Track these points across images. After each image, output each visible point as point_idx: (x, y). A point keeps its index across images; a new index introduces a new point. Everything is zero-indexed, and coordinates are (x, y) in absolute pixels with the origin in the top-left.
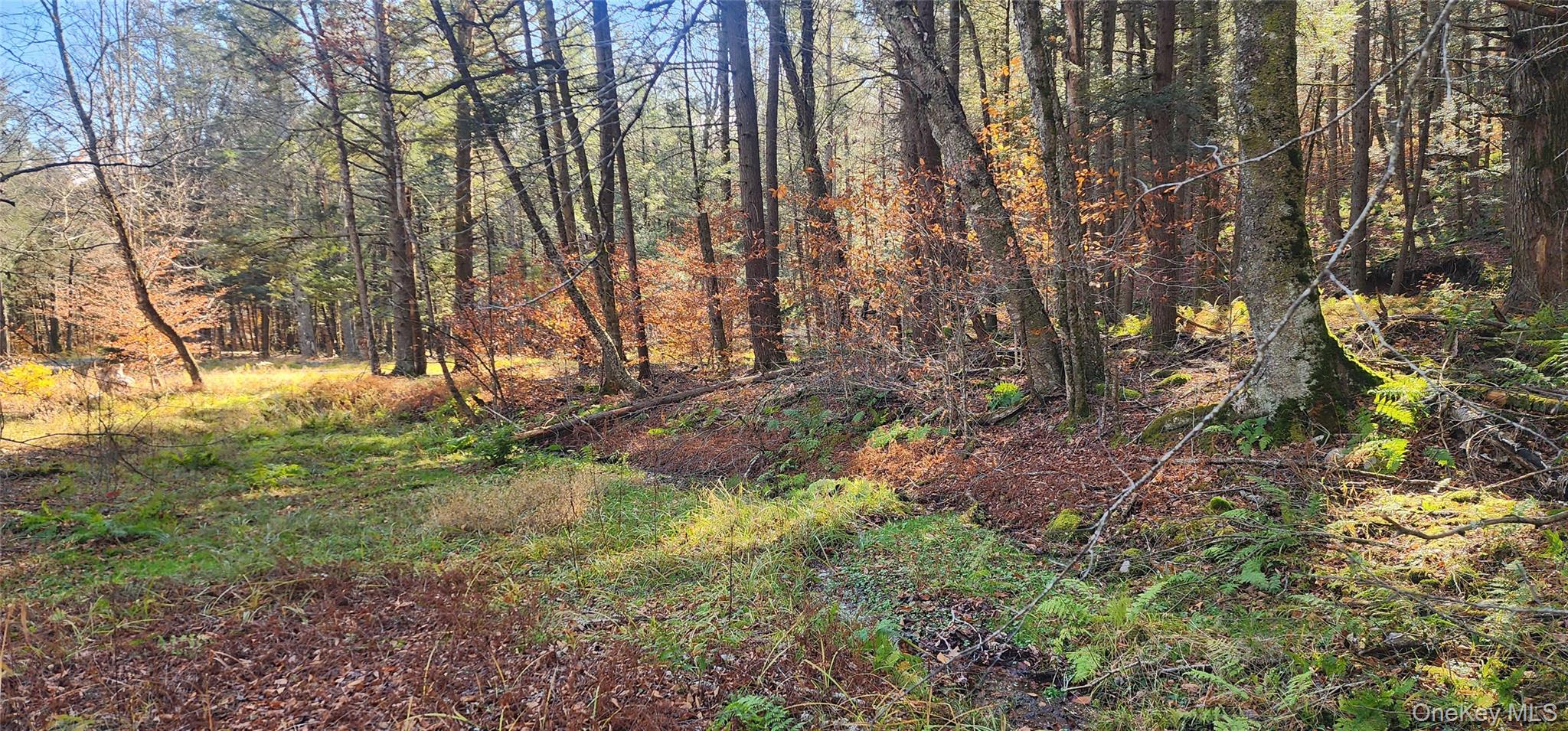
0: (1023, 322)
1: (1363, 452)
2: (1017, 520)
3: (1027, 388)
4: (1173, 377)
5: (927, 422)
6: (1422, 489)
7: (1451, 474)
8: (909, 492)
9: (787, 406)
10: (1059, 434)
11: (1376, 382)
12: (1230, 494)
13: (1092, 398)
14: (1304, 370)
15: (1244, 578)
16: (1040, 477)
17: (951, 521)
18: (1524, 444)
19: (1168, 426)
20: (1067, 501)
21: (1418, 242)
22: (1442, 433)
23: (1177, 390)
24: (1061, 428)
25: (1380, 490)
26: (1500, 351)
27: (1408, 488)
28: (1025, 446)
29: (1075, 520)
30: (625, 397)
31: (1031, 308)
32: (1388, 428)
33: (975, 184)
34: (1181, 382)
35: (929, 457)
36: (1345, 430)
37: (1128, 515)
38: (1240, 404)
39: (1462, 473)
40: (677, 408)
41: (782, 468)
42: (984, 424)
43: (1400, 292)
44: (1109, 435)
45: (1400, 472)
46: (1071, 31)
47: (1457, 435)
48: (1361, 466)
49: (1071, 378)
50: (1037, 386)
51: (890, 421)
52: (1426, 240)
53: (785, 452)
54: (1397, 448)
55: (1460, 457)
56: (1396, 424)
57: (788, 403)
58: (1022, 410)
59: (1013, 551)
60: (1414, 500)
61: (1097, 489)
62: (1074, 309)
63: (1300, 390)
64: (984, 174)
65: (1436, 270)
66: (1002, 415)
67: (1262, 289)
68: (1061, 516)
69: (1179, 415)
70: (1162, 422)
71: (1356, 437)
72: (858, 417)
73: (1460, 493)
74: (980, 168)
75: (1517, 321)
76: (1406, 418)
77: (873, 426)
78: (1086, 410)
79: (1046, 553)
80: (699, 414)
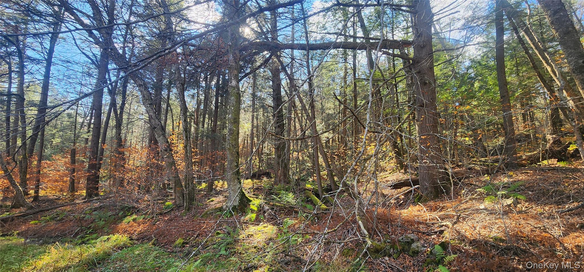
0: (175, 186)
1: (248, 217)
2: (166, 242)
3: (175, 204)
4: (211, 200)
5: (144, 214)
6: (258, 225)
7: (263, 221)
8: (134, 237)
9: (94, 211)
10: (181, 216)
11: (251, 201)
12: (220, 230)
13: (191, 206)
14: (238, 199)
15: (221, 253)
16: (174, 229)
17: (146, 246)
18: (275, 214)
19: (208, 213)
20: (181, 235)
21: (261, 169)
22: (262, 212)
23: (211, 203)
24: (182, 214)
25: (250, 226)
26: (272, 194)
27: (256, 225)
28: (172, 220)
29: (182, 241)
30: (22, 209)
31: (178, 182)
32: (252, 211)
33: (166, 150)
34: (212, 201)
35: (142, 225)
36: (244, 212)
37: (196, 238)
38: (224, 207)
39: (265, 220)
40: (47, 213)
41: (88, 233)
42: (161, 214)
43: (258, 179)
44: (194, 216)
45: (254, 221)
46: (195, 117)
47: (265, 212)
48: (247, 221)
49: (186, 201)
50: (177, 203)
51: (132, 214)
52: (262, 168)
53: (90, 227)
54: (254, 216)
55: (265, 217)
56: (254, 210)
57: (96, 209)
58: (172, 210)
59: (163, 253)
60: (256, 227)
61: (189, 231)
62: (189, 184)
63: (237, 203)
64: (169, 148)
65: (263, 174)
66: (167, 211)
67: (230, 181)
68: (178, 240)
69: (211, 210)
70: (207, 212)
71: (247, 214)
72: (120, 214)
73: (264, 226)
74: (167, 146)
75: (275, 187)
76: (256, 209)
77: (125, 216)
78: (189, 209)
79: (173, 252)
80: (57, 214)
